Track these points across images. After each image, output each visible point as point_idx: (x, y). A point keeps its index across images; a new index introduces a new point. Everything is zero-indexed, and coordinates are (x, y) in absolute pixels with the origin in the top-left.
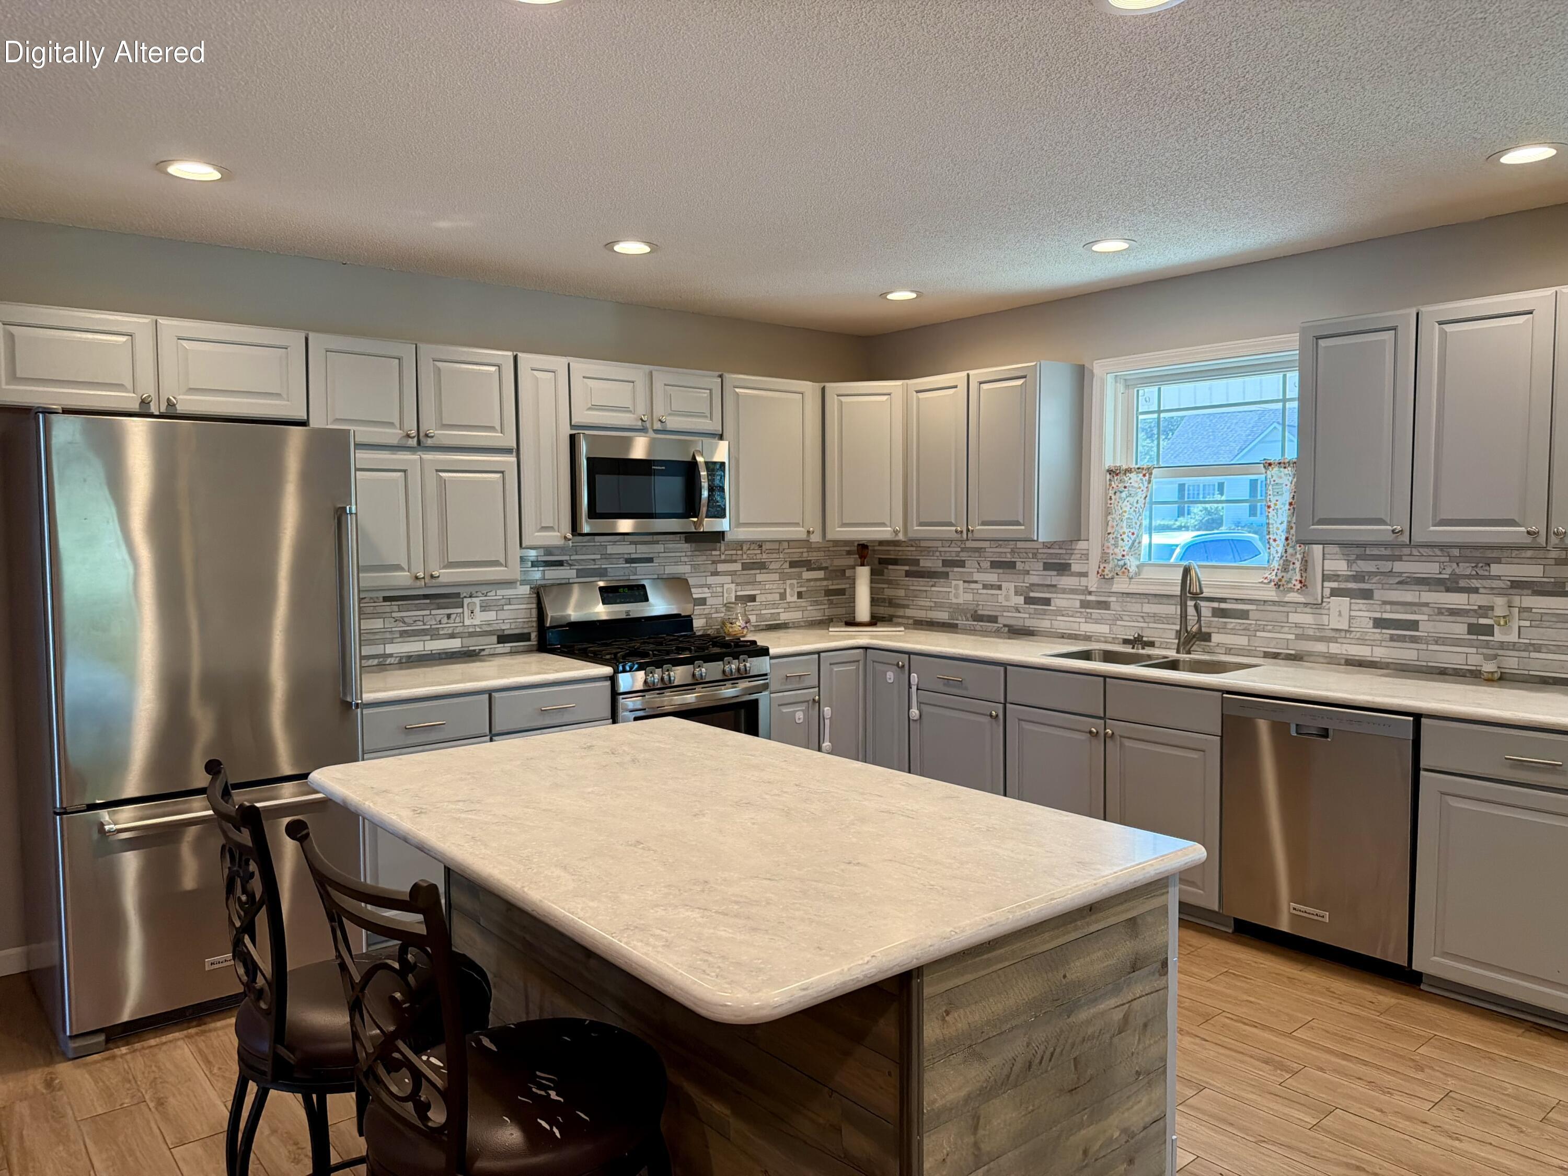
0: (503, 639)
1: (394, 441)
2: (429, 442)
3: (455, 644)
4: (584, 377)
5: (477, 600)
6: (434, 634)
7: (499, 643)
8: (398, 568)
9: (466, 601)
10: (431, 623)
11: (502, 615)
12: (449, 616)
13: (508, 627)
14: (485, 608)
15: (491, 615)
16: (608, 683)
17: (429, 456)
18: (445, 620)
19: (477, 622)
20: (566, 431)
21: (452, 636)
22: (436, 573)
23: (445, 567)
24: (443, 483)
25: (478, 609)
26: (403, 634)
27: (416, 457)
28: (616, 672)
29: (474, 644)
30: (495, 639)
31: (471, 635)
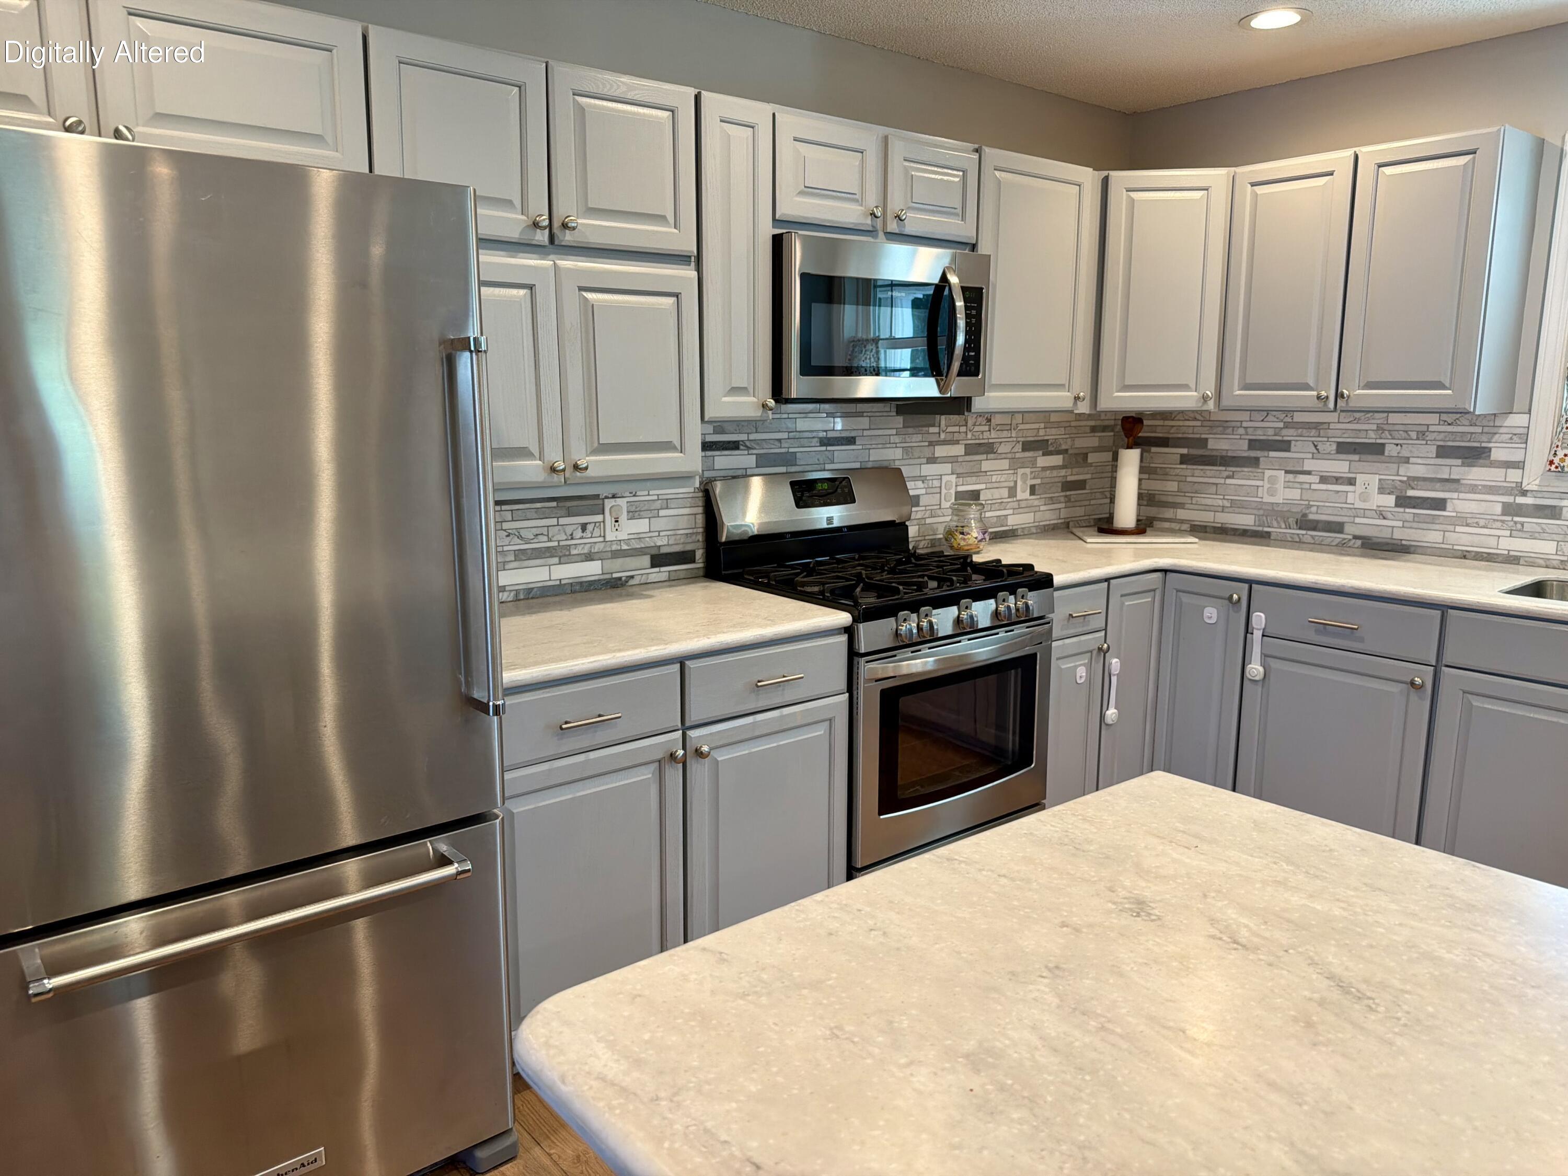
0: (659, 560)
1: (514, 234)
2: (568, 238)
3: (592, 570)
4: (795, 139)
5: (622, 502)
6: (563, 554)
7: (653, 566)
8: (523, 453)
9: (609, 504)
10: (560, 537)
11: (658, 524)
12: (584, 527)
13: (666, 543)
14: (634, 514)
15: (641, 526)
16: (844, 638)
17: (567, 263)
18: (578, 533)
19: (623, 535)
20: (767, 230)
21: (589, 557)
22: (582, 463)
23: (595, 452)
24: (589, 310)
25: (623, 517)
26: (521, 556)
27: (547, 263)
28: (856, 620)
29: (618, 568)
30: (646, 560)
31: (617, 554)
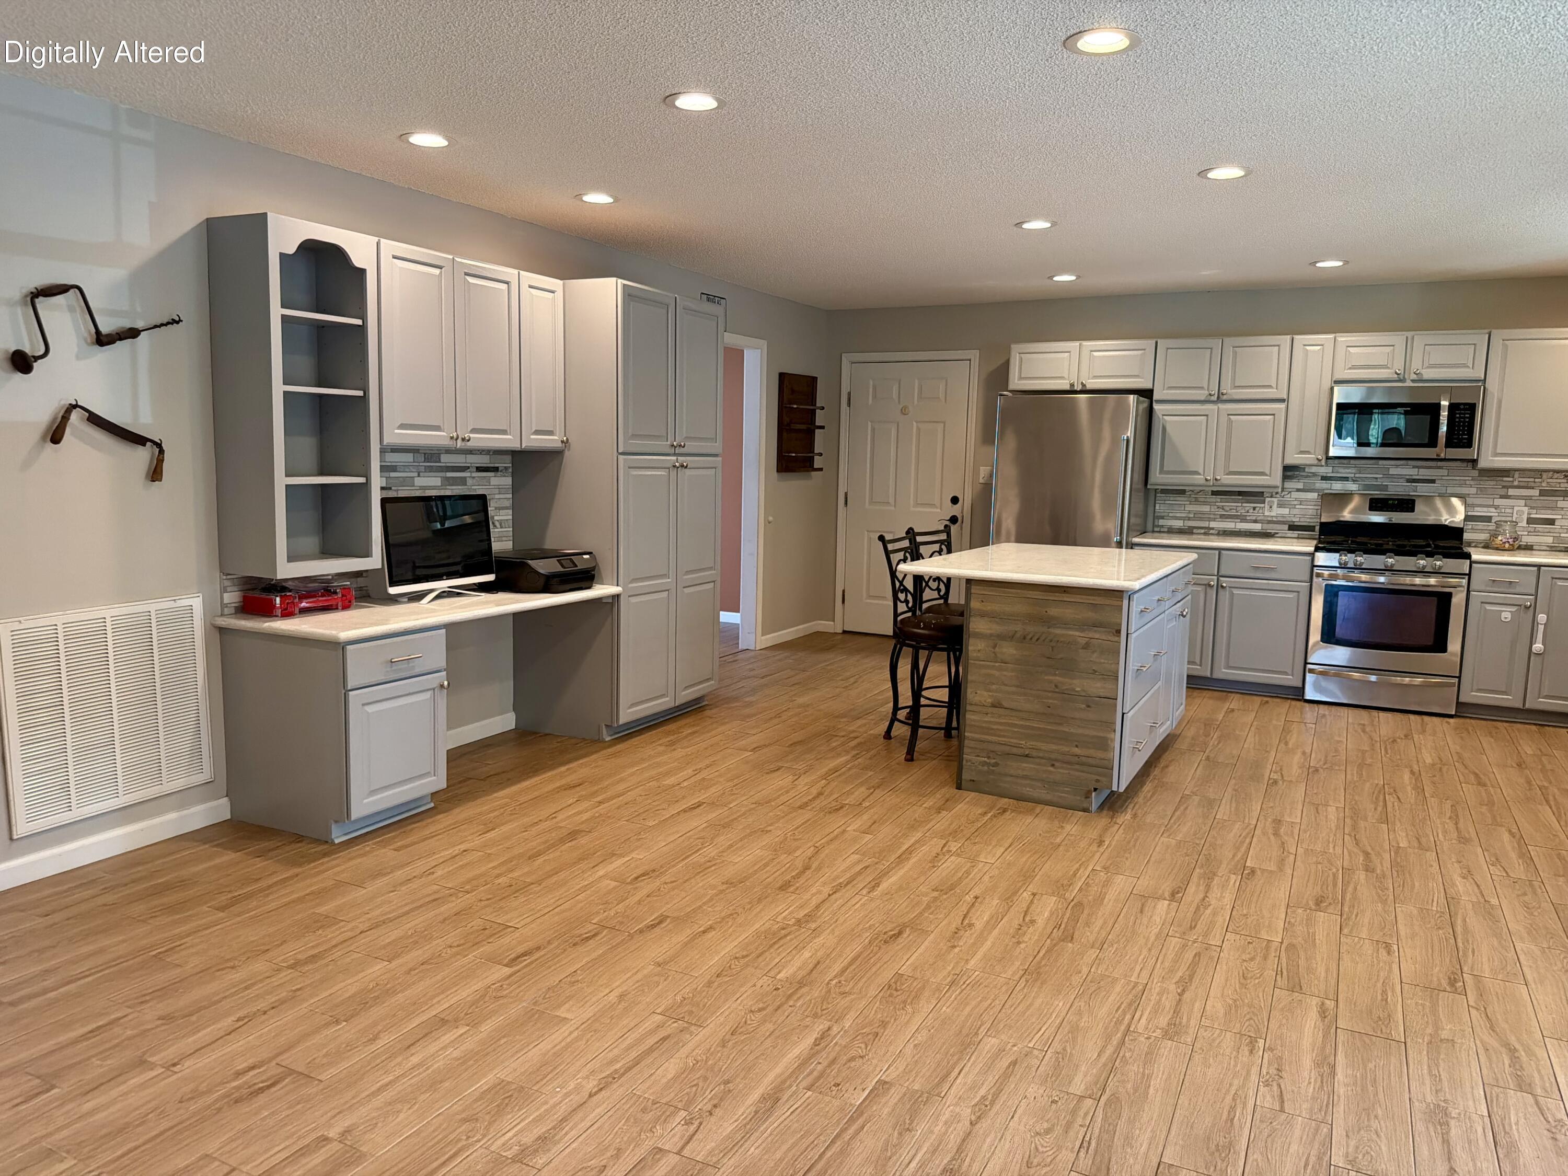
0: (1292, 527)
1: (1203, 398)
2: (1225, 397)
3: (1257, 527)
4: (1346, 346)
5: (1275, 500)
6: (1243, 519)
7: (1289, 530)
8: (1197, 473)
9: (1267, 500)
10: (1242, 511)
11: (1295, 511)
12: (1254, 508)
13: (1305, 521)
14: (1280, 506)
15: (1286, 511)
16: (1309, 558)
17: (1221, 406)
18: (1251, 511)
19: (1273, 514)
21: (1255, 521)
22: (1218, 478)
23: (1227, 474)
24: (1230, 423)
25: (1275, 506)
26: (1222, 516)
27: (1216, 407)
28: (1317, 549)
29: (1270, 528)
30: (1286, 527)
31: (1269, 522)
